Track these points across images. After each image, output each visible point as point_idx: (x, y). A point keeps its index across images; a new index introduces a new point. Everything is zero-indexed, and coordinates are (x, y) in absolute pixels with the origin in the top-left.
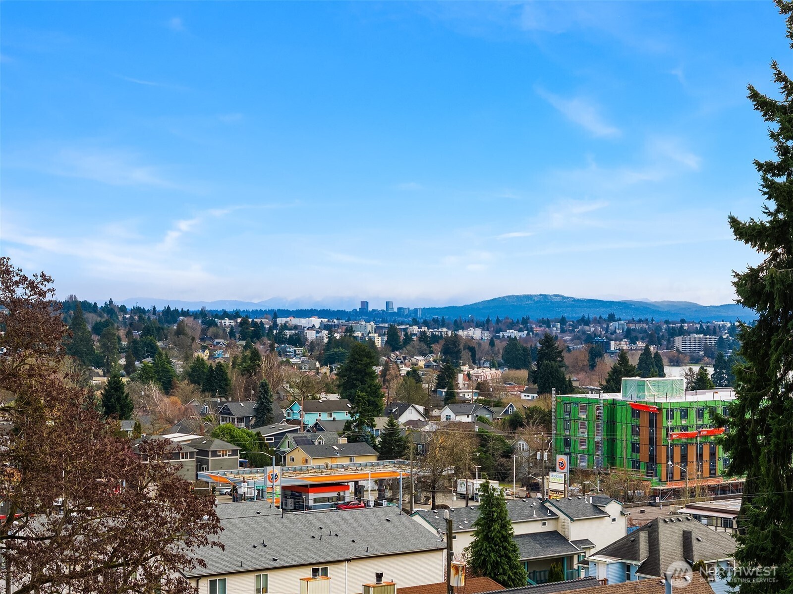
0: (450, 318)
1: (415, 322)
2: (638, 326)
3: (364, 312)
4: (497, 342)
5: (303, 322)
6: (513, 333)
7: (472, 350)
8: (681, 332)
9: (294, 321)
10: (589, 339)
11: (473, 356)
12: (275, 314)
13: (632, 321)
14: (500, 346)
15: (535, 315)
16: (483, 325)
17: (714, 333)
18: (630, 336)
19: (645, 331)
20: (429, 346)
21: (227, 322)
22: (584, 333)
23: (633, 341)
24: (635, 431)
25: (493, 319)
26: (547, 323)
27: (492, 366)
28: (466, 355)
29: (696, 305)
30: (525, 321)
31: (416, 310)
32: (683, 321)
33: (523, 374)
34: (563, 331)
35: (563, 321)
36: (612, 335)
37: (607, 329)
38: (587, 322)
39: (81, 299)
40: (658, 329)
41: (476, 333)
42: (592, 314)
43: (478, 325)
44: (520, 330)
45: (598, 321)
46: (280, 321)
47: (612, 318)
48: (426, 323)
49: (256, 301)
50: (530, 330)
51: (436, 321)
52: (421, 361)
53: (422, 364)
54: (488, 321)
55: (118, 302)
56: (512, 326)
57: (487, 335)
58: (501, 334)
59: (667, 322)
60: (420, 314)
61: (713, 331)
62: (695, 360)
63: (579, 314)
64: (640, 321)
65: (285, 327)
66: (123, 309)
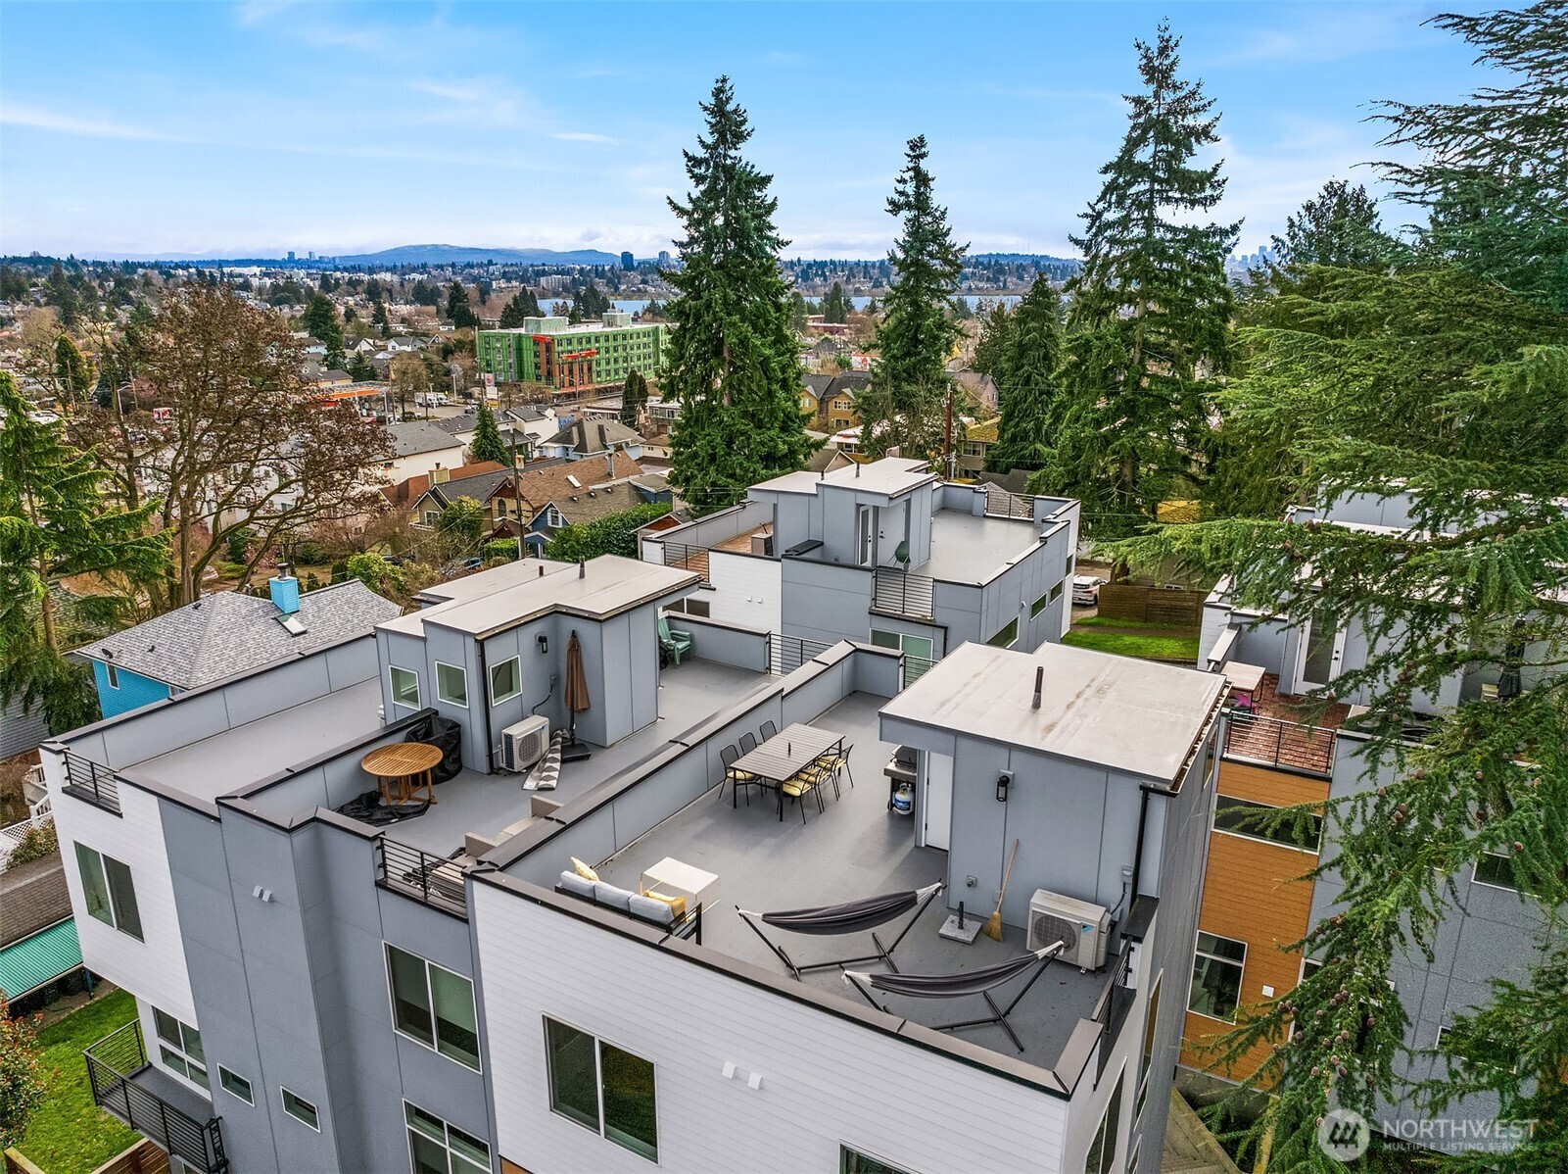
0: (366, 264)
1: (337, 269)
2: (511, 269)
3: (291, 261)
4: (405, 283)
5: (245, 271)
6: (417, 277)
7: (389, 291)
8: (544, 273)
9: (238, 270)
10: (475, 279)
11: (391, 296)
12: (221, 264)
13: (506, 265)
14: (408, 287)
15: (431, 261)
16: (392, 270)
17: (568, 274)
18: (505, 276)
19: (517, 273)
20: (355, 289)
21: (180, 272)
22: (470, 274)
23: (509, 280)
24: (536, 355)
25: (399, 264)
26: (441, 267)
27: (406, 303)
28: (385, 295)
29: (551, 252)
30: (424, 266)
31: (334, 258)
32: (544, 265)
33: (432, 309)
34: (454, 273)
35: (453, 265)
36: (492, 277)
37: (487, 272)
38: (471, 266)
39: (44, 254)
40: (526, 270)
41: (387, 277)
42: (475, 260)
43: (387, 270)
44: (421, 274)
45: (481, 265)
46: (226, 270)
47: (490, 263)
48: (345, 269)
49: (198, 253)
50: (429, 273)
51: (353, 267)
52: (351, 301)
53: (351, 303)
54: (395, 266)
55: (78, 257)
56: (414, 270)
57: (396, 278)
58: (407, 277)
59: (532, 265)
60: (337, 261)
61: (568, 272)
62: (557, 295)
63: (466, 259)
64: (512, 265)
65: (231, 275)
66: (84, 262)
